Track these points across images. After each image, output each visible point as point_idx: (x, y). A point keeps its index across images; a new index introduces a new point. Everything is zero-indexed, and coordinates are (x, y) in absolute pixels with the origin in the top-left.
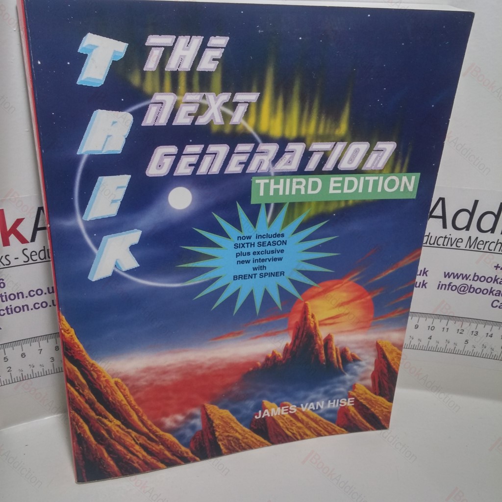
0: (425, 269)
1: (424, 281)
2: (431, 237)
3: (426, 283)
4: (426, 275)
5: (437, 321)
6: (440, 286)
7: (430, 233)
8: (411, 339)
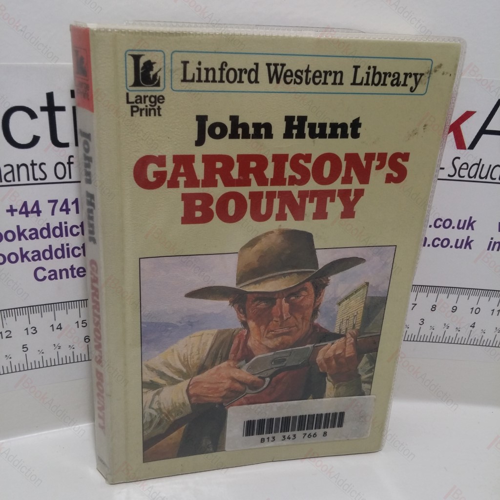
0: (471, 218)
1: (468, 237)
2: (483, 165)
3: (472, 241)
4: (473, 229)
5: (484, 299)
6: (491, 246)
7: (481, 160)
8: (445, 329)
